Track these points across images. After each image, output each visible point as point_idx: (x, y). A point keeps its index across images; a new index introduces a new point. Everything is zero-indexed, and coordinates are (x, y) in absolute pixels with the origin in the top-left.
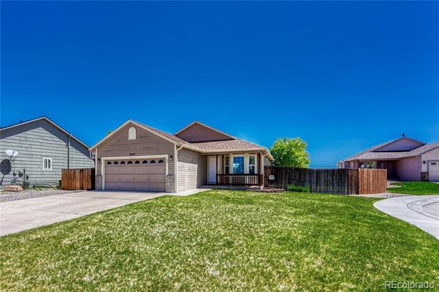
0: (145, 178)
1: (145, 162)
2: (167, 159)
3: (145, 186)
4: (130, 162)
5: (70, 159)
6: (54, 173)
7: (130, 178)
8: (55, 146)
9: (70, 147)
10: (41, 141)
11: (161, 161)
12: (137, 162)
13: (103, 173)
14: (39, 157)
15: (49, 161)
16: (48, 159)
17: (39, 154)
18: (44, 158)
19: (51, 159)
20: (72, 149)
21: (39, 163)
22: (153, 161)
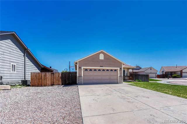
0: (108, 77)
1: (108, 70)
2: (119, 69)
3: (108, 81)
4: (99, 70)
5: (26, 65)
6: (17, 75)
7: (100, 77)
8: (18, 55)
9: (26, 57)
10: (10, 50)
11: (115, 70)
12: (104, 70)
13: (82, 75)
14: (8, 62)
15: (15, 65)
16: (14, 64)
17: (8, 60)
18: (12, 64)
19: (15, 64)
20: (27, 59)
21: (8, 67)
22: (112, 70)
